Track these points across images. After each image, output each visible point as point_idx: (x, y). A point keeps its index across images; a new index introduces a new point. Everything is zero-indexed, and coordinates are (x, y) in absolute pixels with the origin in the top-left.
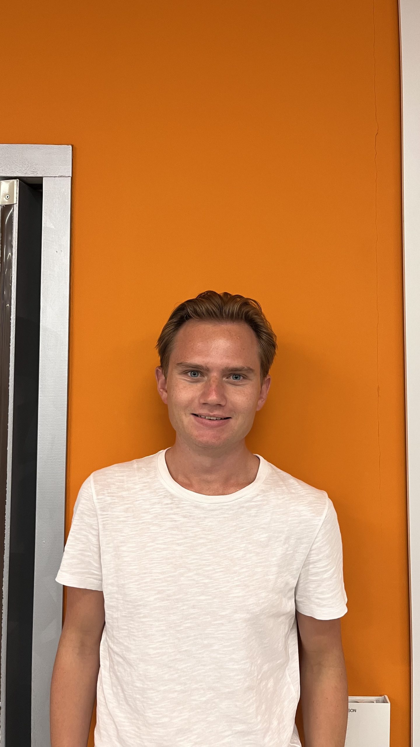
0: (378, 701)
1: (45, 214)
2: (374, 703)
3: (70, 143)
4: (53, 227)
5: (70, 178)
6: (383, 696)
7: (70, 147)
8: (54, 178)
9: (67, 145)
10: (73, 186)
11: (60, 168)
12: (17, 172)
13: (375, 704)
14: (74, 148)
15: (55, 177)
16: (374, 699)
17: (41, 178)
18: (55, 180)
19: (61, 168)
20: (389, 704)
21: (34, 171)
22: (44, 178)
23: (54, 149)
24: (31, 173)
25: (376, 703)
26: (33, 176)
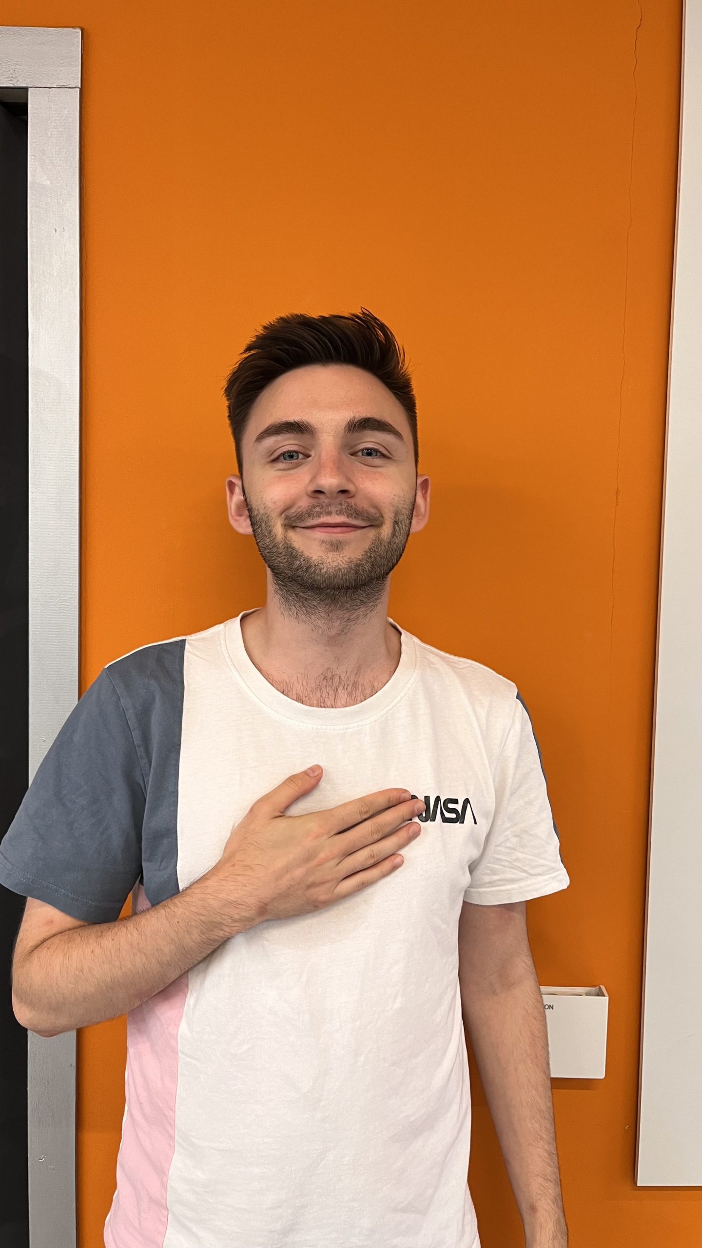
0: (588, 994)
1: (33, 157)
2: (581, 995)
3: (80, 25)
4: (49, 183)
5: (79, 89)
6: (598, 987)
7: (78, 32)
8: (48, 89)
9: (73, 27)
10: (83, 105)
11: (58, 71)
13: (584, 997)
14: (85, 33)
15: (50, 88)
16: (583, 991)
17: (26, 89)
18: (51, 92)
19: (61, 70)
20: (607, 998)
21: (11, 76)
22: (30, 90)
23: (50, 36)
24: (7, 79)
25: (586, 995)
26: (11, 85)
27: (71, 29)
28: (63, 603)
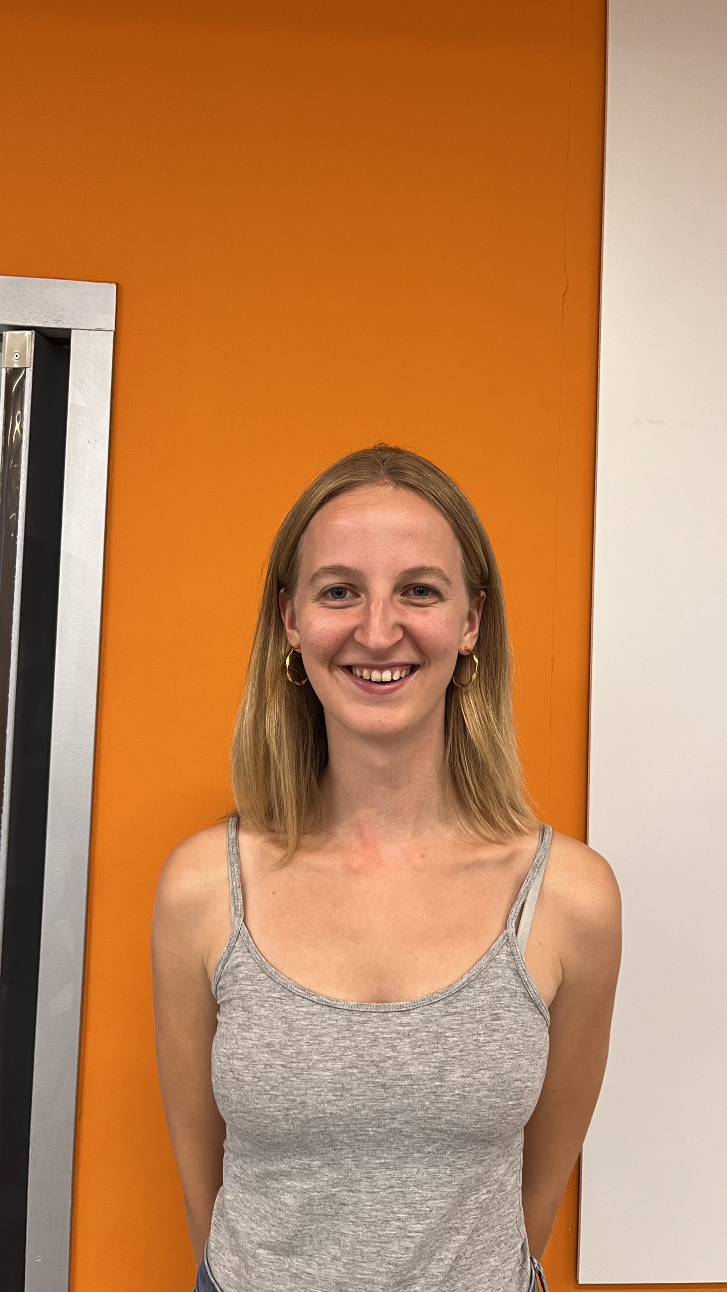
1: (73, 384)
3: (117, 281)
4: (85, 405)
5: (113, 333)
7: (113, 287)
9: (110, 283)
10: (116, 344)
11: (97, 317)
12: (33, 319)
14: (119, 286)
15: (89, 330)
17: (69, 330)
18: (90, 334)
19: (99, 317)
21: (57, 319)
22: (73, 331)
23: (90, 289)
24: (54, 322)
26: (57, 327)
27: (108, 284)
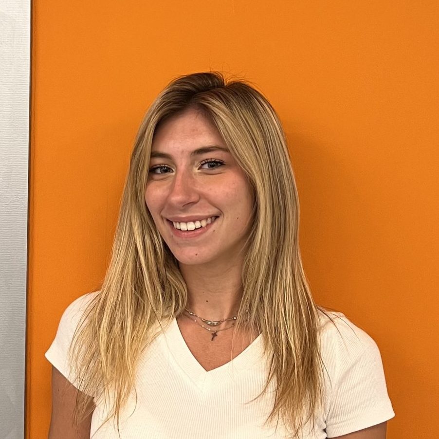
28: (15, 203)
